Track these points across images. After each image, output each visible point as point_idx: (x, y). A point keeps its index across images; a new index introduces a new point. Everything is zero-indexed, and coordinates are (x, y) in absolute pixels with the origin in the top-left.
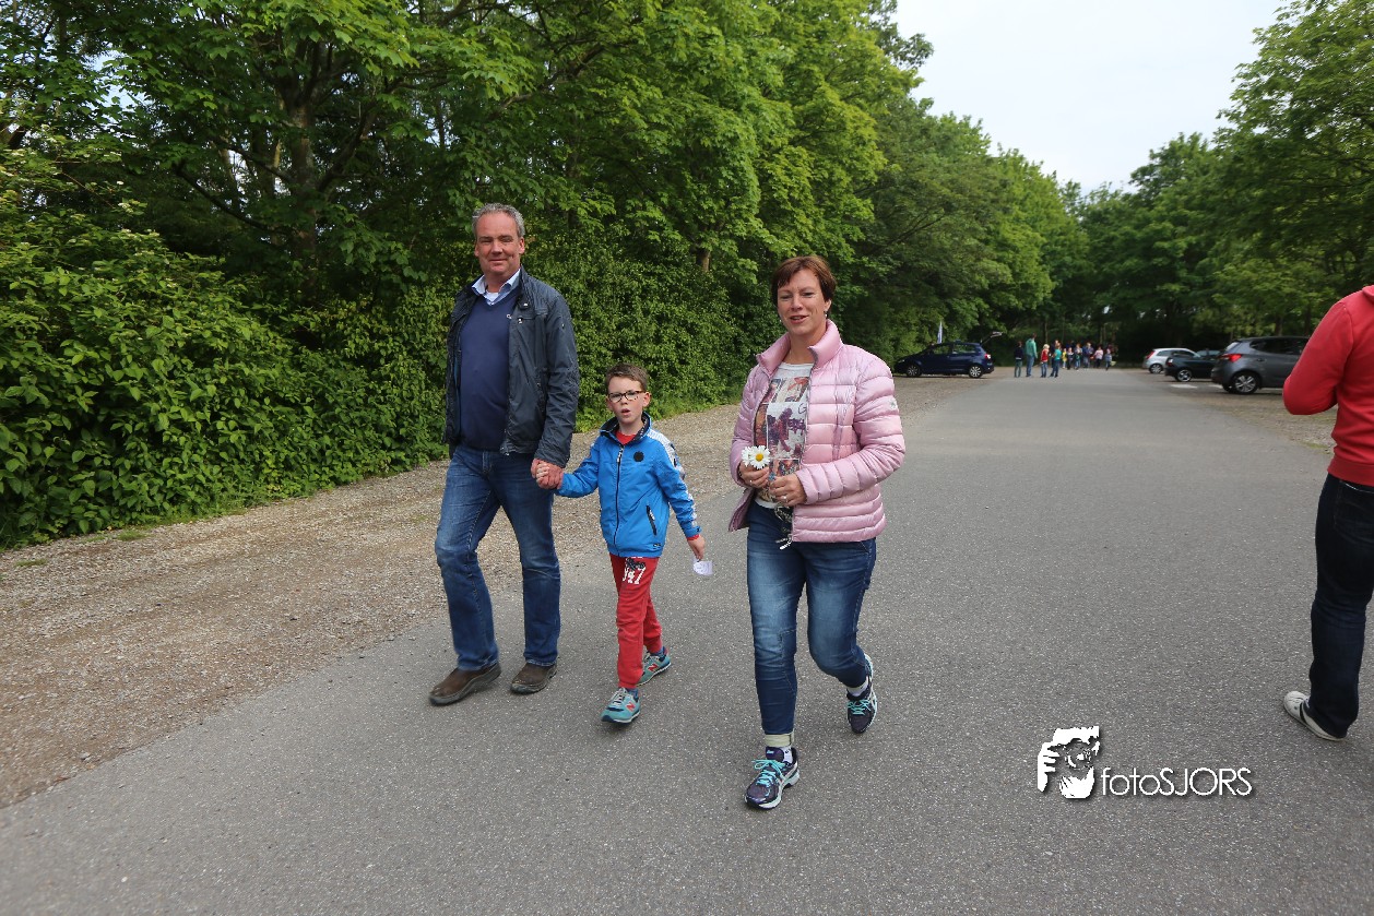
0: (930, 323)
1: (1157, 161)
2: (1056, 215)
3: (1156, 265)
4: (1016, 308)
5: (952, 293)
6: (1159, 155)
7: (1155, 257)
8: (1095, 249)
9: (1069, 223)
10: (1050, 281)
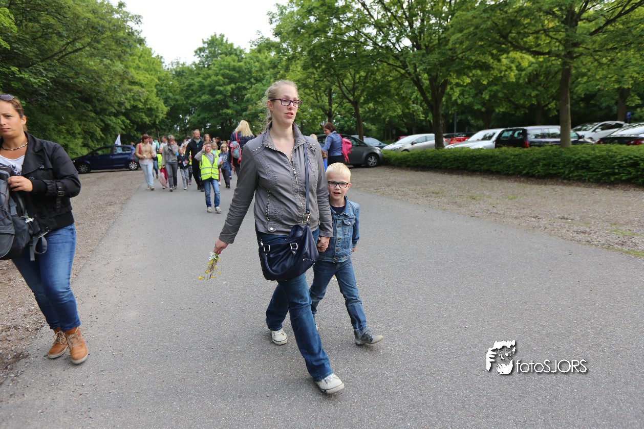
0: (91, 132)
1: (206, 45)
2: (158, 69)
3: (217, 100)
4: (145, 123)
5: (102, 112)
6: (207, 43)
7: (216, 95)
8: (182, 90)
9: (167, 75)
10: (164, 107)
